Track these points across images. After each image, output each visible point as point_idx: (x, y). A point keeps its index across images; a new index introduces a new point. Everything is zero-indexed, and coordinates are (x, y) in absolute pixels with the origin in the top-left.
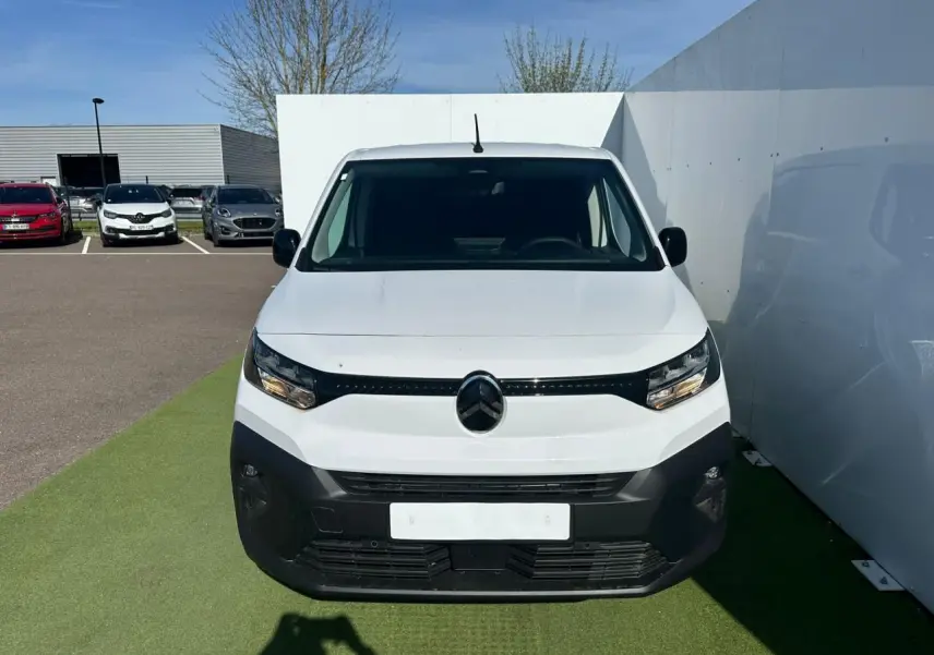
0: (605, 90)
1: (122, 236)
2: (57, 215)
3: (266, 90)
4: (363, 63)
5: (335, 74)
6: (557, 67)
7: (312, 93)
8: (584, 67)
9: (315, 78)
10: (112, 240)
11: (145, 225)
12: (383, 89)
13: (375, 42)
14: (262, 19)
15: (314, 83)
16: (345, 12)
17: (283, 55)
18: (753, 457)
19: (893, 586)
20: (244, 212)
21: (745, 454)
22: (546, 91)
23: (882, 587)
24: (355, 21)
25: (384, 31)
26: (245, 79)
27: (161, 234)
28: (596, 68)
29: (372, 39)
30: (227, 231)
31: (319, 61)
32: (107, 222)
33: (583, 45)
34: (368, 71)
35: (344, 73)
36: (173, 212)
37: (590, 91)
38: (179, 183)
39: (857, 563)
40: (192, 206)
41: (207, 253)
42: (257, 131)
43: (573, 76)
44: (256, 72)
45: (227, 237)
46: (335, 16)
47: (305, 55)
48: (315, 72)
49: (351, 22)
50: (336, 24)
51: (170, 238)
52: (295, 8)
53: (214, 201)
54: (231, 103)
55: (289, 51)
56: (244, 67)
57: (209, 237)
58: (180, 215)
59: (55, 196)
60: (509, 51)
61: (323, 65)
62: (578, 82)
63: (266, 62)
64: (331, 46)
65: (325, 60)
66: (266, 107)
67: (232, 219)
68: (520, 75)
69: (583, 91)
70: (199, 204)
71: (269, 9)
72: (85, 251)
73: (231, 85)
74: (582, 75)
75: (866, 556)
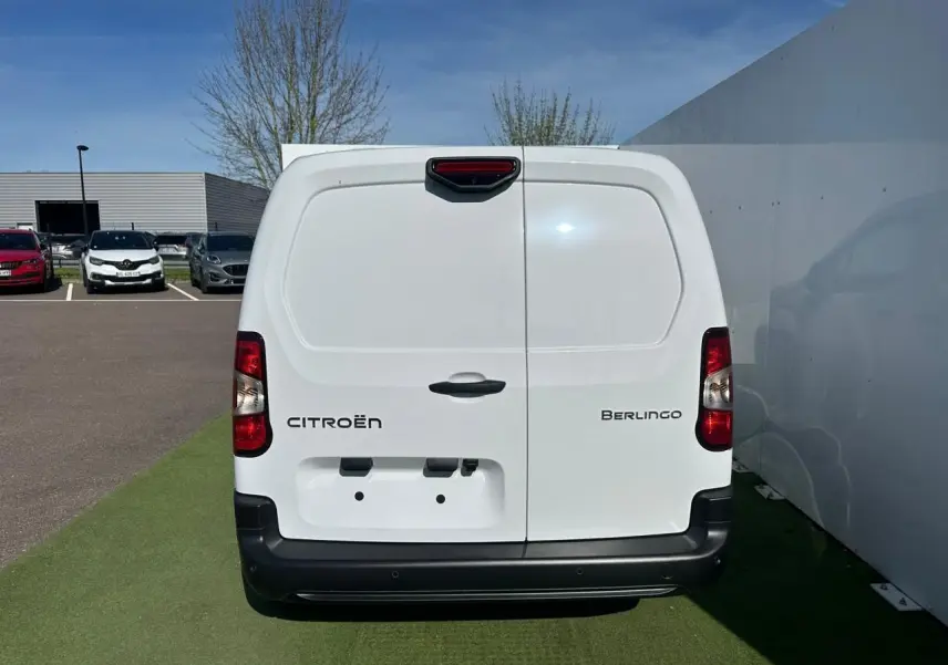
0: (589, 144)
1: (108, 282)
2: (42, 262)
3: (255, 139)
4: (353, 114)
5: (324, 124)
6: (542, 122)
7: (301, 143)
8: (568, 122)
9: (304, 128)
10: (97, 287)
11: (132, 272)
12: (373, 140)
13: (364, 94)
14: (252, 70)
15: (304, 133)
16: (335, 66)
17: (272, 104)
18: (765, 492)
19: (911, 606)
20: (235, 259)
21: (757, 488)
22: (532, 144)
23: (901, 608)
24: (344, 74)
25: (373, 83)
26: (234, 128)
27: (148, 281)
28: (581, 121)
29: (362, 91)
30: (216, 277)
31: (308, 113)
32: (92, 269)
33: (567, 100)
34: (358, 122)
35: (333, 124)
36: (161, 259)
37: (575, 144)
38: (161, 231)
39: (876, 587)
40: (176, 253)
41: (196, 299)
42: (245, 179)
43: (558, 129)
44: (245, 121)
45: (215, 284)
46: (326, 68)
47: (295, 105)
48: (306, 122)
49: (340, 76)
50: (325, 76)
51: (157, 285)
52: (285, 61)
53: (203, 247)
54: (218, 151)
55: (279, 102)
56: (233, 117)
57: (196, 284)
58: (166, 262)
59: (38, 243)
60: (496, 105)
61: (313, 116)
62: (563, 135)
63: (256, 112)
64: (321, 98)
65: (314, 111)
66: (254, 155)
67: (223, 266)
68: (507, 128)
69: (569, 144)
70: (183, 252)
71: (260, 60)
72: (69, 298)
73: (219, 133)
74: (567, 128)
75: (883, 580)
